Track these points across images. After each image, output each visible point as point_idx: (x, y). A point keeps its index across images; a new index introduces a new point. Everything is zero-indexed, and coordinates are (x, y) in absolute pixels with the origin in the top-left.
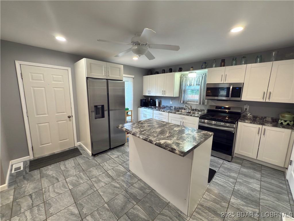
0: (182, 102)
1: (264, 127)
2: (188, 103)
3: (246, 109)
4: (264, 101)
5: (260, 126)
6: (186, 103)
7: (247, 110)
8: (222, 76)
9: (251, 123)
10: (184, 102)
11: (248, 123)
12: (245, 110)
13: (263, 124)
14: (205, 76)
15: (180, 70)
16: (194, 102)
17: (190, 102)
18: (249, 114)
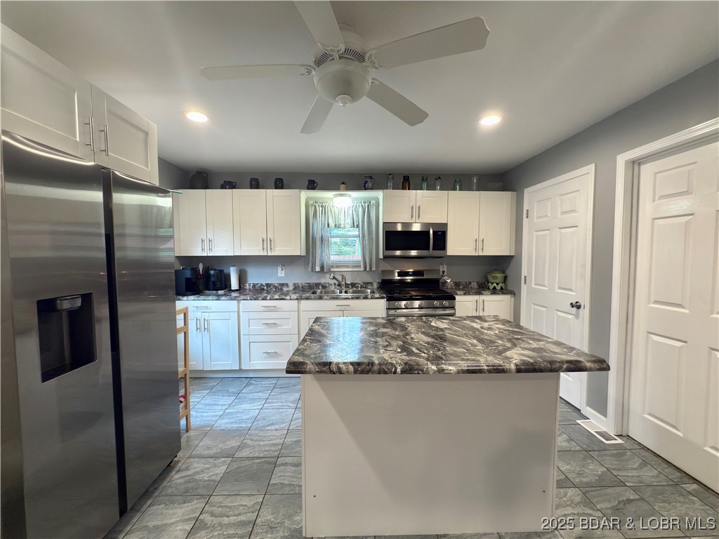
0: (318, 269)
1: (482, 297)
2: (332, 270)
3: (444, 272)
4: (477, 254)
5: (477, 297)
7: (445, 274)
8: (412, 208)
9: (465, 294)
10: (322, 268)
11: (461, 295)
12: (441, 274)
13: (480, 293)
15: (312, 185)
16: (348, 267)
17: (337, 267)
18: (449, 281)
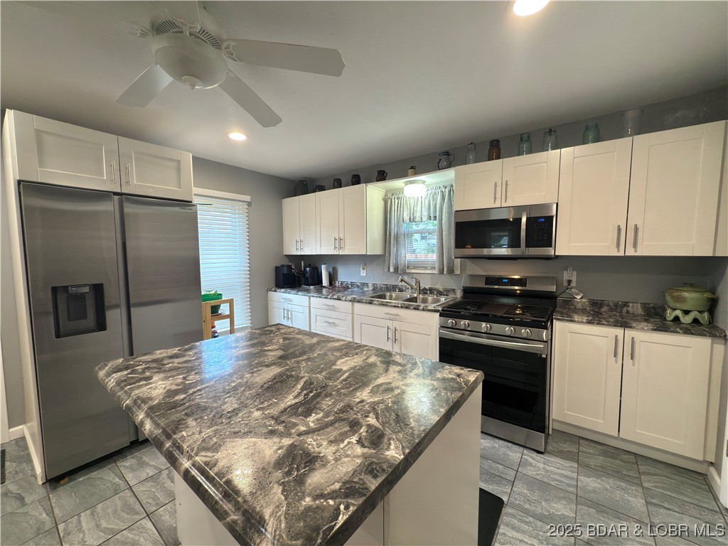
0: (392, 269)
1: (630, 333)
2: (408, 271)
3: (569, 282)
4: (621, 254)
5: (619, 332)
6: (404, 273)
7: (573, 284)
8: (496, 186)
10: (396, 269)
11: (582, 322)
13: (625, 325)
14: (450, 191)
15: (382, 176)
16: (426, 268)
18: (579, 297)
